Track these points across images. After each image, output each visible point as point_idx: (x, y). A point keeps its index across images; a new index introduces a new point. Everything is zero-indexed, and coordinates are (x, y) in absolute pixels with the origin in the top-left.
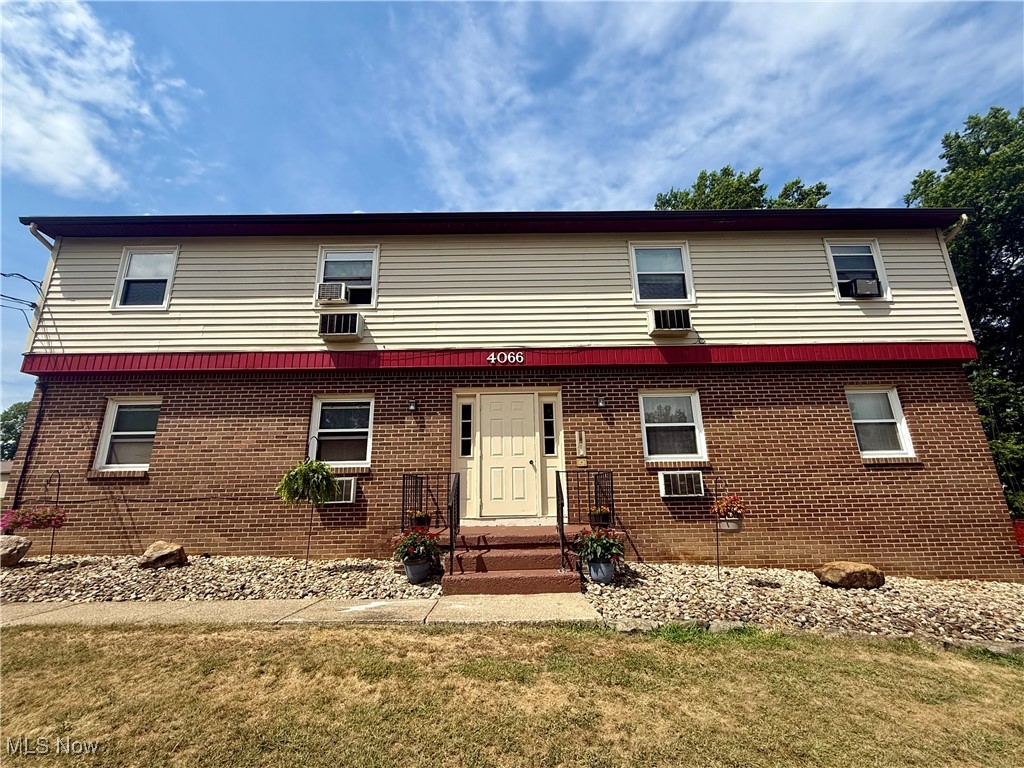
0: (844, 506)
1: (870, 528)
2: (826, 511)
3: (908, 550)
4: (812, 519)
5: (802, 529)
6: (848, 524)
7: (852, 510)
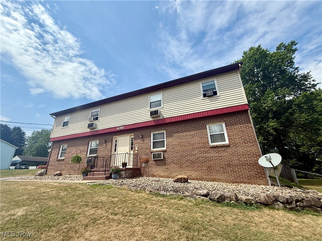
0: (203, 160)
1: (210, 167)
2: (197, 162)
3: (223, 174)
4: (193, 165)
5: (190, 167)
6: (203, 166)
7: (205, 161)
